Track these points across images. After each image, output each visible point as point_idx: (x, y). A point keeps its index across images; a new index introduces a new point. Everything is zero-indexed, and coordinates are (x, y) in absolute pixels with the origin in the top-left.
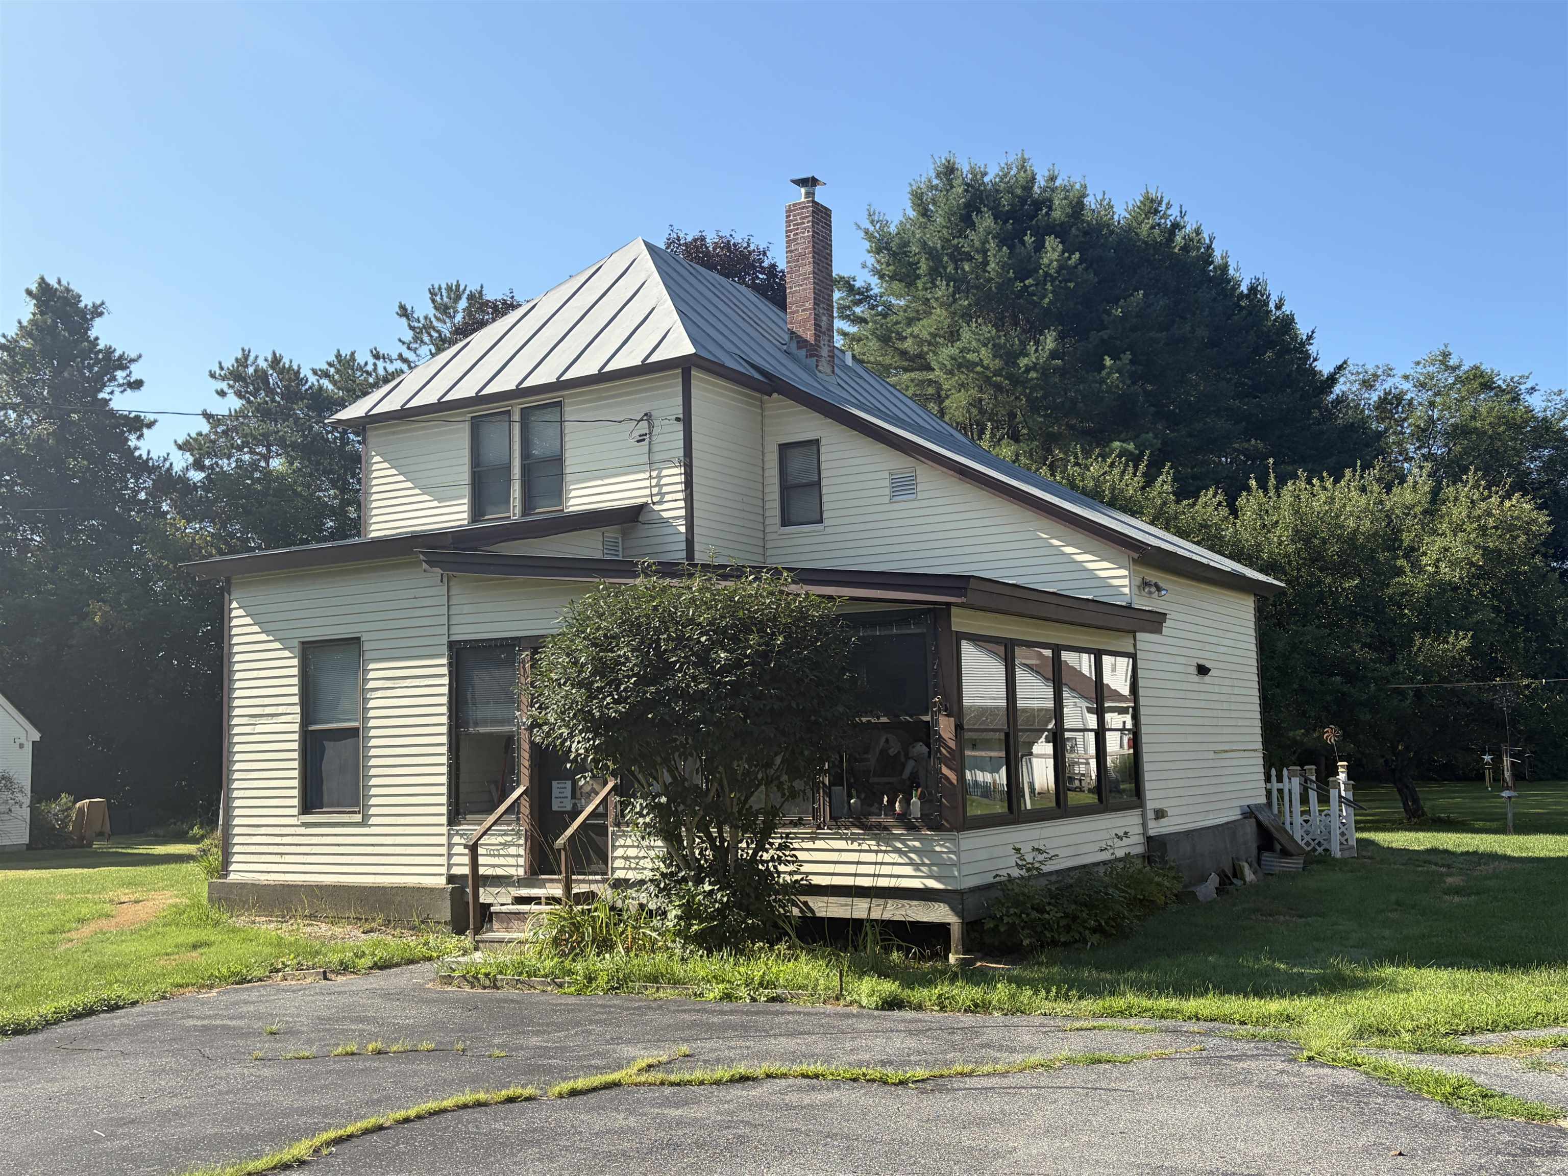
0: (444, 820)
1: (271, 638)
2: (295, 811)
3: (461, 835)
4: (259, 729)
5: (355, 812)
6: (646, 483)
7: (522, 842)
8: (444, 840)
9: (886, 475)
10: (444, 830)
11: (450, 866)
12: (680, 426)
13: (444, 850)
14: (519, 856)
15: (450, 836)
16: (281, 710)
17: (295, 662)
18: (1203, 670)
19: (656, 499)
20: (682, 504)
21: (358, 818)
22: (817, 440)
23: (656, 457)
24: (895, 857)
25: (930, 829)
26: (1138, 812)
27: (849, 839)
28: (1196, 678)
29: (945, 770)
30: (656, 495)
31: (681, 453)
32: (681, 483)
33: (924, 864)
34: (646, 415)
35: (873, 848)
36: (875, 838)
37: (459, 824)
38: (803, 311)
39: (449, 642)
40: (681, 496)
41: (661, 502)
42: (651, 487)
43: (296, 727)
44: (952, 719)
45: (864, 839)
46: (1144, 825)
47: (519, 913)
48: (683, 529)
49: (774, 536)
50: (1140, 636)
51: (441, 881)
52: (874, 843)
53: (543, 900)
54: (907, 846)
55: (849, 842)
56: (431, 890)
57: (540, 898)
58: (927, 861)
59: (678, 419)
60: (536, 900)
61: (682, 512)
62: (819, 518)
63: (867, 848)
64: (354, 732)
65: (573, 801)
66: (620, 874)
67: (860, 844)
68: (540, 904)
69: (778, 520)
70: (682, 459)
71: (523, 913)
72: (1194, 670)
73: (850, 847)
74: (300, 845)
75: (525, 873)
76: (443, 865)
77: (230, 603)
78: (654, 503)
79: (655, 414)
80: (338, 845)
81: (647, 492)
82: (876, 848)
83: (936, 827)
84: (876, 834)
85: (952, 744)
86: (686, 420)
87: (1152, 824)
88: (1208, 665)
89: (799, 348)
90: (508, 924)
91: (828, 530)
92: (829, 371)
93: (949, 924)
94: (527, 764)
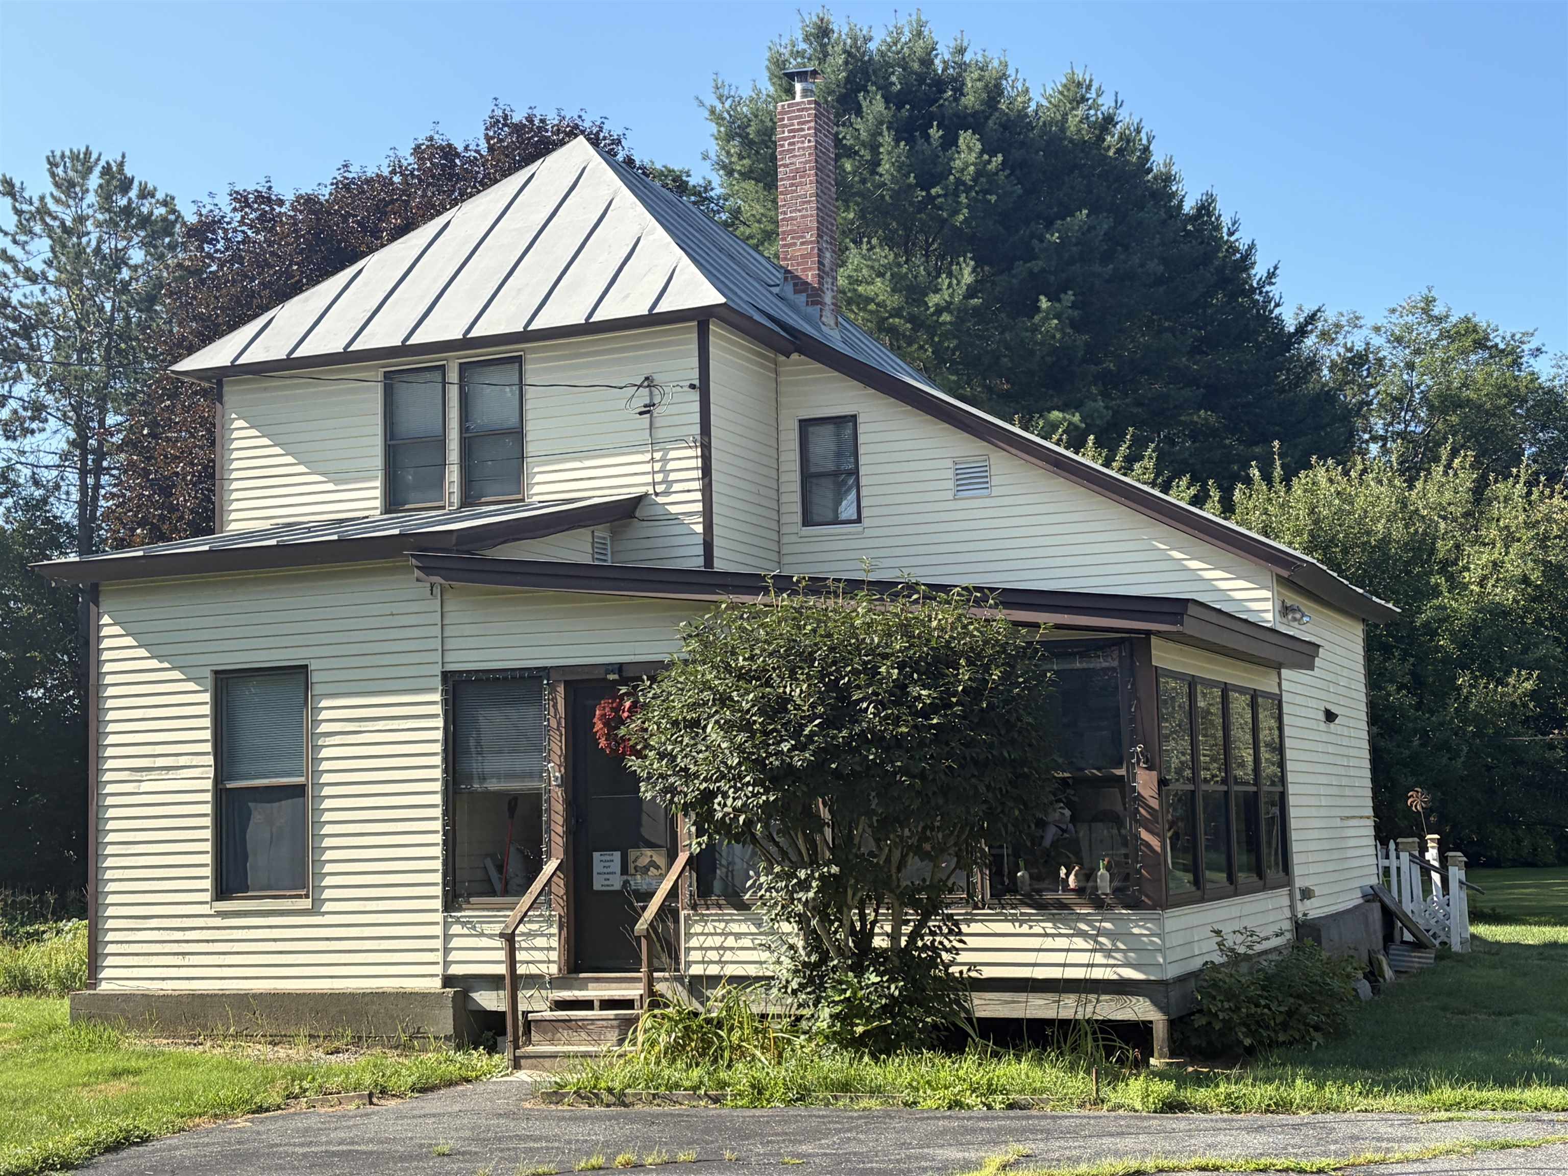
0: (438, 904)
1: (166, 665)
2: (207, 896)
3: (464, 924)
4: (145, 787)
5: (300, 897)
6: (647, 468)
7: (554, 930)
8: (438, 930)
9: (951, 465)
10: (439, 917)
11: (447, 964)
12: (695, 396)
13: (438, 944)
14: (550, 949)
15: (446, 925)
16: (182, 761)
17: (207, 697)
18: (1330, 716)
19: (660, 489)
20: (698, 496)
21: (306, 903)
22: (854, 417)
23: (660, 434)
24: (1079, 943)
25: (1126, 907)
26: (1285, 891)
27: (1017, 920)
28: (1323, 726)
29: (1145, 835)
30: (660, 483)
31: (696, 429)
32: (697, 468)
33: (1118, 950)
34: (647, 379)
35: (1049, 931)
36: (1053, 919)
37: (460, 909)
38: (802, 244)
39: (443, 672)
40: (697, 485)
41: (666, 493)
42: (654, 472)
43: (208, 784)
44: (1155, 773)
45: (1037, 921)
46: (1292, 907)
47: (570, 1020)
48: (699, 529)
49: (794, 539)
50: (1285, 672)
51: (435, 984)
52: (1050, 925)
53: (597, 1004)
54: (1094, 928)
55: (1017, 924)
56: (423, 997)
57: (592, 1001)
58: (1122, 946)
59: (692, 386)
60: (587, 1005)
61: (699, 507)
62: (855, 517)
63: (1042, 931)
64: (299, 791)
65: (625, 877)
66: (696, 970)
67: (1031, 927)
68: (592, 1009)
69: (798, 518)
70: (698, 438)
71: (576, 1020)
72: (1322, 716)
73: (1018, 930)
74: (213, 941)
75: (560, 970)
76: (438, 963)
77: (99, 617)
78: (657, 494)
79: (658, 379)
80: (275, 940)
81: (648, 478)
82: (1054, 931)
83: (1134, 905)
84: (1053, 915)
85: (1155, 804)
86: (703, 388)
87: (1301, 908)
88: (1334, 709)
89: (796, 292)
90: (554, 1035)
91: (868, 533)
92: (832, 323)
93: (1151, 1022)
94: (560, 830)
